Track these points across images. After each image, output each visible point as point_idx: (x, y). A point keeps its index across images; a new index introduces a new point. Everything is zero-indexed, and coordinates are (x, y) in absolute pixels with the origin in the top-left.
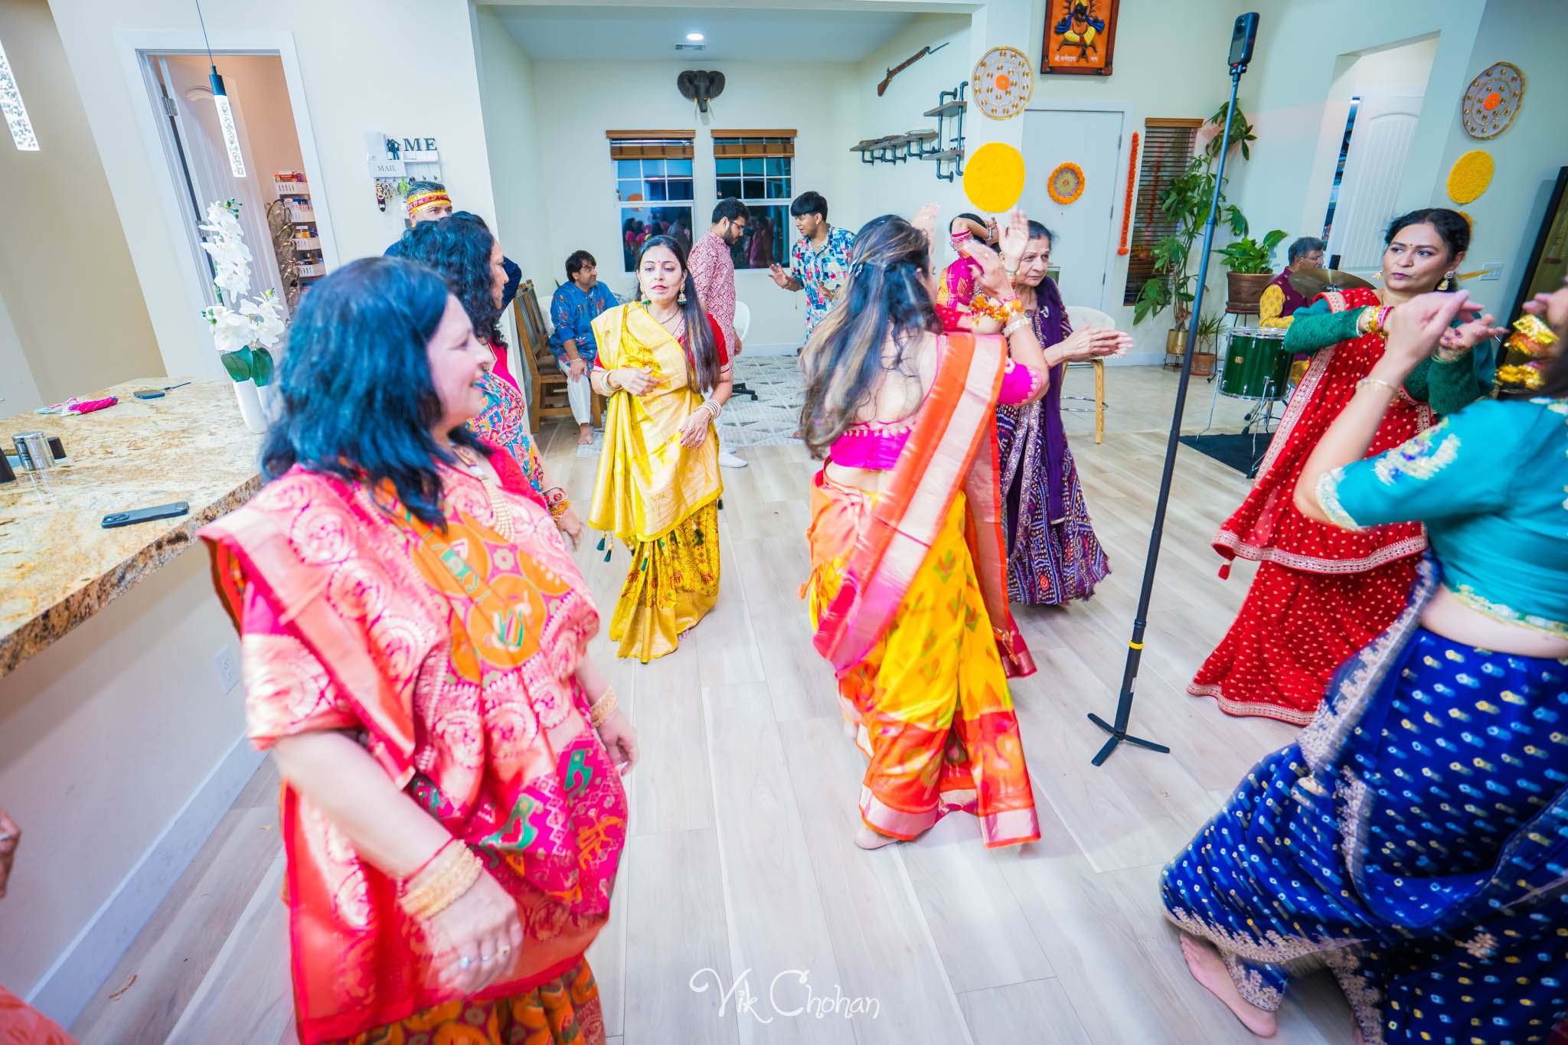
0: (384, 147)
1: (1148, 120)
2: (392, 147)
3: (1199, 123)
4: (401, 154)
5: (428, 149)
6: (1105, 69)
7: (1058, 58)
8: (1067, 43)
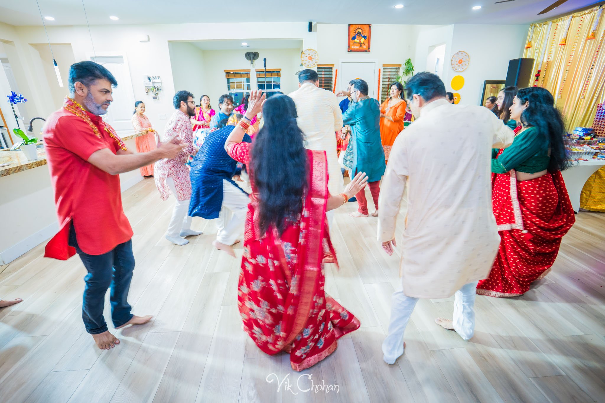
0: (147, 79)
1: (383, 65)
2: (149, 79)
3: (401, 65)
4: (151, 80)
5: (158, 79)
6: (368, 50)
7: (353, 47)
8: (355, 43)
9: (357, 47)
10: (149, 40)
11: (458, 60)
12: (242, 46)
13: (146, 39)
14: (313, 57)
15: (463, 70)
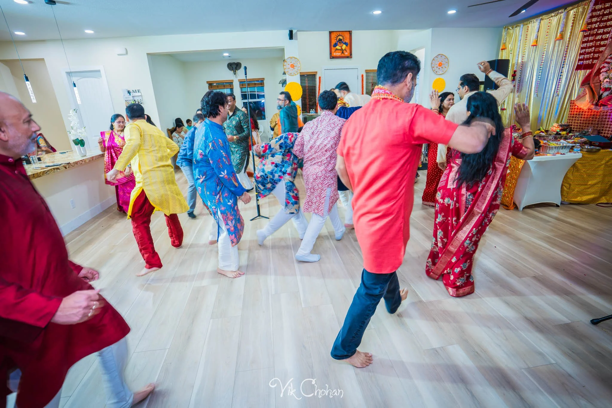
0: (127, 92)
1: (366, 70)
2: (129, 92)
4: (131, 94)
5: (138, 92)
6: (350, 56)
7: (335, 54)
8: (337, 49)
9: (338, 54)
10: (127, 53)
11: (438, 63)
12: (223, 57)
13: (124, 52)
14: (295, 65)
15: (443, 72)
